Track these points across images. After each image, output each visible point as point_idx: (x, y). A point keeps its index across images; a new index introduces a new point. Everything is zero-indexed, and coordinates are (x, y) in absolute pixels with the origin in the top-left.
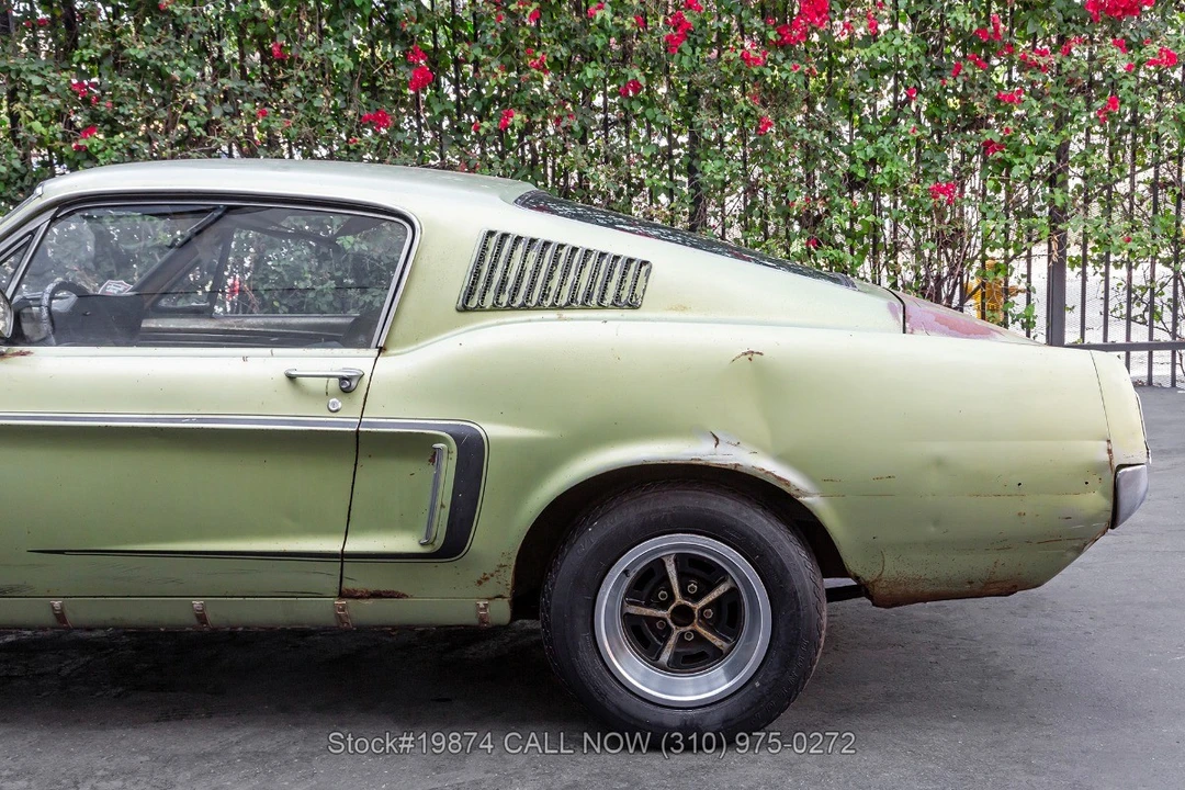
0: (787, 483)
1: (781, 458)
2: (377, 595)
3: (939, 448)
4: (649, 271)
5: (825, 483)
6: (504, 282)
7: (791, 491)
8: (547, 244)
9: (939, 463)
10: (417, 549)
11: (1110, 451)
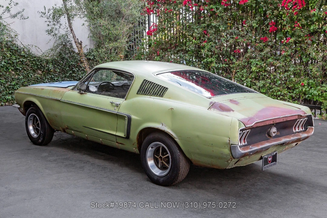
0: (173, 136)
1: (173, 130)
2: (121, 144)
3: (198, 133)
4: (167, 90)
5: (179, 137)
6: (144, 89)
7: (173, 137)
8: (153, 83)
9: (198, 136)
10: (124, 136)
11: (229, 141)
